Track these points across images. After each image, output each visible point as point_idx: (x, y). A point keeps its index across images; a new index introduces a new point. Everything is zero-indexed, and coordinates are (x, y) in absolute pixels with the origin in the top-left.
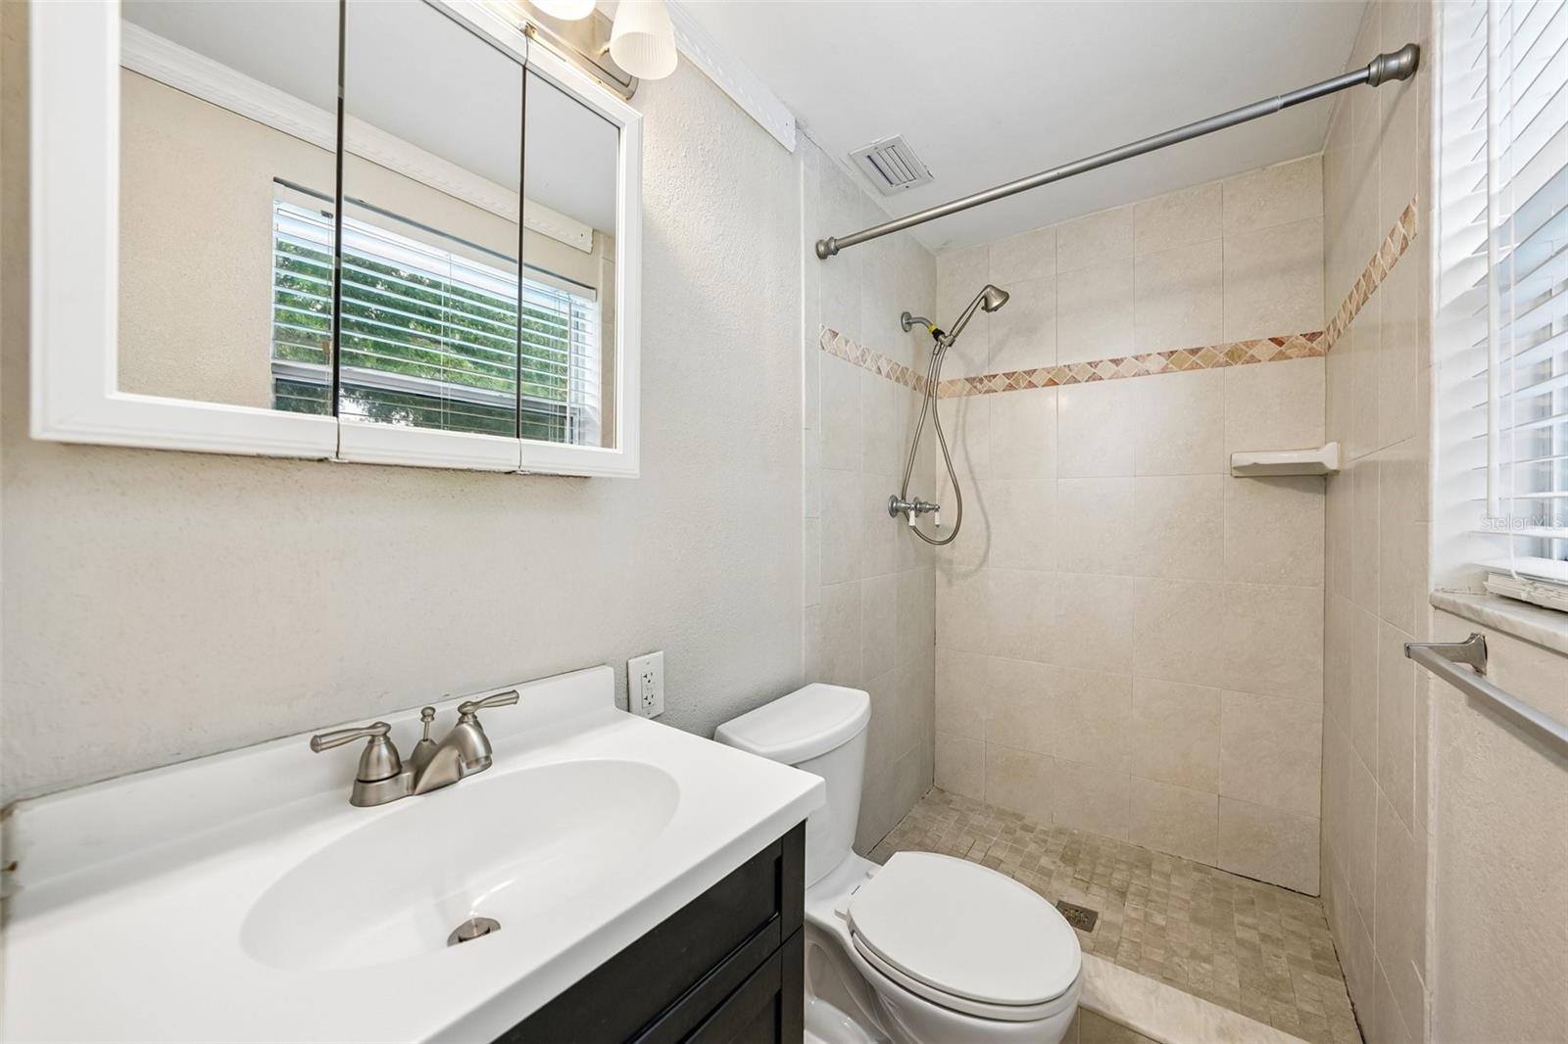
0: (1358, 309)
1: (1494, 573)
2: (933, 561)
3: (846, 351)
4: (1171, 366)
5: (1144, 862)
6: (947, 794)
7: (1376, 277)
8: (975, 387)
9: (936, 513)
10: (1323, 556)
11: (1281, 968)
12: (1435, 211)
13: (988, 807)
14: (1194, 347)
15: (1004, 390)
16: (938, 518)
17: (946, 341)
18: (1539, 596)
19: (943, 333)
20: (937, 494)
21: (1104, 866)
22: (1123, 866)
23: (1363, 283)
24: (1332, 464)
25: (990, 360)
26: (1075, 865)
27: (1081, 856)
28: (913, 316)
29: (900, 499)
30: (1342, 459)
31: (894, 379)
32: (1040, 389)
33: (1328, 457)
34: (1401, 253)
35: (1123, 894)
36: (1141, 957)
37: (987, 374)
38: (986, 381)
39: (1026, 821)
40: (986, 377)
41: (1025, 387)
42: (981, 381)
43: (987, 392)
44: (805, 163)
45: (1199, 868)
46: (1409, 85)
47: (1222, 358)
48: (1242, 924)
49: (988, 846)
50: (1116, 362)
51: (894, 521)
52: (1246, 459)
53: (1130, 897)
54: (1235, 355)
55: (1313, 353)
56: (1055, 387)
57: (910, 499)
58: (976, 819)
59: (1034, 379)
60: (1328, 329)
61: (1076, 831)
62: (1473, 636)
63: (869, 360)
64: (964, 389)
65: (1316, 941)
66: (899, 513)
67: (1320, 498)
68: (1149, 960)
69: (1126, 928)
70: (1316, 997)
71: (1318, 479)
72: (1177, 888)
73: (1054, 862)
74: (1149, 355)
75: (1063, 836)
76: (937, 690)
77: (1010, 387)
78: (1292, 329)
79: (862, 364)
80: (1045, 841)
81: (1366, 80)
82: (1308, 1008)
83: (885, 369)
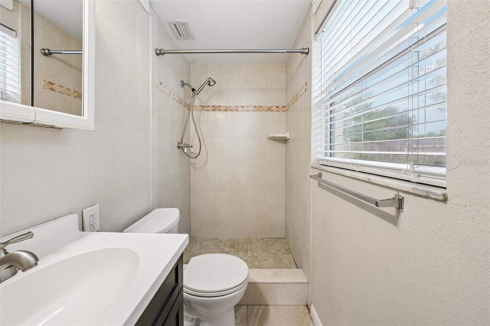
0: (294, 102)
1: (320, 160)
2: (190, 164)
3: (165, 90)
4: (255, 110)
5: (250, 241)
6: (195, 238)
7: (299, 96)
8: (203, 109)
9: (192, 148)
10: (285, 159)
11: (281, 256)
12: (312, 85)
13: (208, 239)
14: (260, 106)
15: (212, 111)
16: (192, 150)
17: (197, 93)
18: (329, 164)
19: (195, 90)
20: (191, 142)
21: (241, 245)
22: (246, 244)
23: (296, 97)
24: (288, 138)
25: (208, 100)
26: (234, 248)
27: (235, 245)
28: (185, 82)
29: (180, 143)
30: (290, 136)
31: (179, 102)
32: (222, 112)
33: (287, 135)
34: (305, 92)
35: (247, 251)
36: (253, 265)
37: (207, 105)
38: (206, 107)
39: (220, 240)
40: (207, 106)
41: (218, 111)
42: (205, 107)
43: (207, 111)
44: (152, 18)
45: (262, 239)
46: (306, 56)
47: (266, 109)
48: (272, 249)
49: (210, 250)
50: (242, 107)
51: (179, 150)
52: (272, 135)
53: (248, 251)
54: (269, 109)
55: (284, 111)
56: (226, 112)
57: (183, 143)
58: (205, 243)
59: (221, 108)
60: (287, 106)
61: (233, 239)
62: (320, 173)
63: (172, 94)
64: (199, 109)
65: (286, 248)
66: (181, 148)
67: (284, 145)
68: (255, 265)
69: (249, 260)
70: (287, 259)
71: (285, 141)
72: (258, 245)
73: (229, 249)
74: (250, 106)
75: (229, 241)
76: (191, 206)
77: (214, 110)
78: (280, 105)
79: (170, 96)
80: (225, 244)
81: (301, 52)
82: (286, 262)
83: (176, 99)
